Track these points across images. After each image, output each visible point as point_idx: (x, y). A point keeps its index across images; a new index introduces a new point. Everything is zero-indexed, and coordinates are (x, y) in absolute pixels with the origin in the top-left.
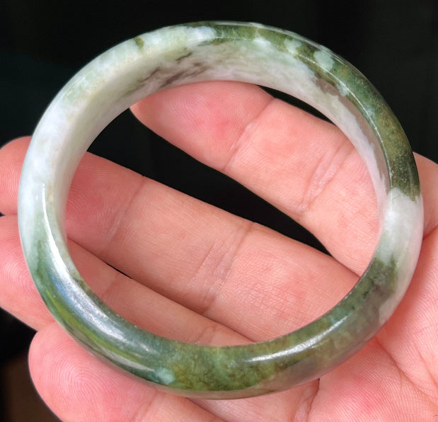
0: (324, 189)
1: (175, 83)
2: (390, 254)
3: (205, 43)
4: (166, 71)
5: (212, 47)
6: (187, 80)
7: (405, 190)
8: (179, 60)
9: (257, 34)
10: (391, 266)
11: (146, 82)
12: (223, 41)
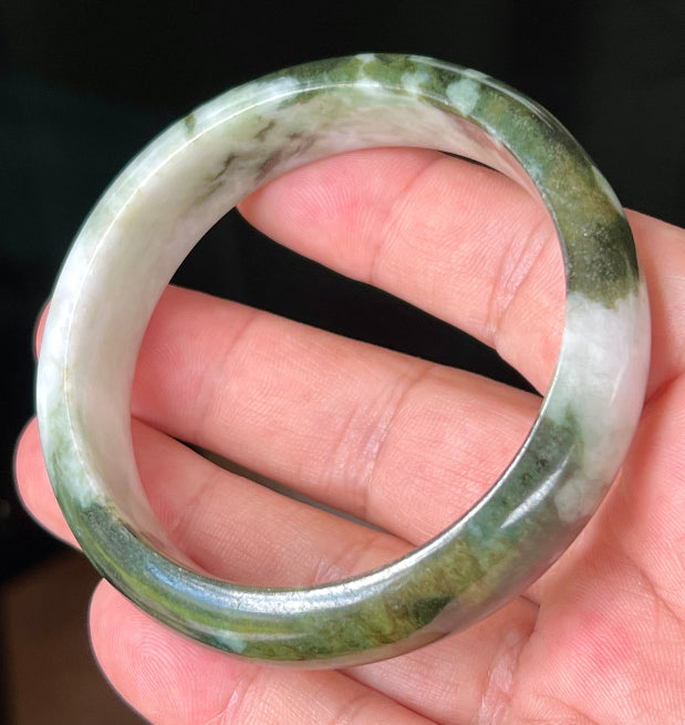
0: (516, 294)
1: (278, 169)
2: (564, 405)
3: (286, 104)
4: (247, 156)
5: (299, 108)
6: (293, 162)
7: (592, 293)
8: (261, 136)
9: (361, 73)
10: (568, 425)
11: (223, 178)
12: (311, 95)
